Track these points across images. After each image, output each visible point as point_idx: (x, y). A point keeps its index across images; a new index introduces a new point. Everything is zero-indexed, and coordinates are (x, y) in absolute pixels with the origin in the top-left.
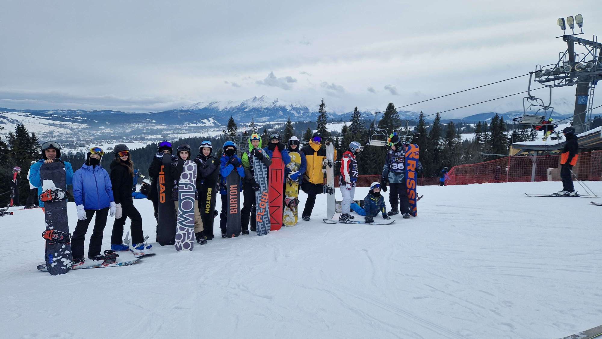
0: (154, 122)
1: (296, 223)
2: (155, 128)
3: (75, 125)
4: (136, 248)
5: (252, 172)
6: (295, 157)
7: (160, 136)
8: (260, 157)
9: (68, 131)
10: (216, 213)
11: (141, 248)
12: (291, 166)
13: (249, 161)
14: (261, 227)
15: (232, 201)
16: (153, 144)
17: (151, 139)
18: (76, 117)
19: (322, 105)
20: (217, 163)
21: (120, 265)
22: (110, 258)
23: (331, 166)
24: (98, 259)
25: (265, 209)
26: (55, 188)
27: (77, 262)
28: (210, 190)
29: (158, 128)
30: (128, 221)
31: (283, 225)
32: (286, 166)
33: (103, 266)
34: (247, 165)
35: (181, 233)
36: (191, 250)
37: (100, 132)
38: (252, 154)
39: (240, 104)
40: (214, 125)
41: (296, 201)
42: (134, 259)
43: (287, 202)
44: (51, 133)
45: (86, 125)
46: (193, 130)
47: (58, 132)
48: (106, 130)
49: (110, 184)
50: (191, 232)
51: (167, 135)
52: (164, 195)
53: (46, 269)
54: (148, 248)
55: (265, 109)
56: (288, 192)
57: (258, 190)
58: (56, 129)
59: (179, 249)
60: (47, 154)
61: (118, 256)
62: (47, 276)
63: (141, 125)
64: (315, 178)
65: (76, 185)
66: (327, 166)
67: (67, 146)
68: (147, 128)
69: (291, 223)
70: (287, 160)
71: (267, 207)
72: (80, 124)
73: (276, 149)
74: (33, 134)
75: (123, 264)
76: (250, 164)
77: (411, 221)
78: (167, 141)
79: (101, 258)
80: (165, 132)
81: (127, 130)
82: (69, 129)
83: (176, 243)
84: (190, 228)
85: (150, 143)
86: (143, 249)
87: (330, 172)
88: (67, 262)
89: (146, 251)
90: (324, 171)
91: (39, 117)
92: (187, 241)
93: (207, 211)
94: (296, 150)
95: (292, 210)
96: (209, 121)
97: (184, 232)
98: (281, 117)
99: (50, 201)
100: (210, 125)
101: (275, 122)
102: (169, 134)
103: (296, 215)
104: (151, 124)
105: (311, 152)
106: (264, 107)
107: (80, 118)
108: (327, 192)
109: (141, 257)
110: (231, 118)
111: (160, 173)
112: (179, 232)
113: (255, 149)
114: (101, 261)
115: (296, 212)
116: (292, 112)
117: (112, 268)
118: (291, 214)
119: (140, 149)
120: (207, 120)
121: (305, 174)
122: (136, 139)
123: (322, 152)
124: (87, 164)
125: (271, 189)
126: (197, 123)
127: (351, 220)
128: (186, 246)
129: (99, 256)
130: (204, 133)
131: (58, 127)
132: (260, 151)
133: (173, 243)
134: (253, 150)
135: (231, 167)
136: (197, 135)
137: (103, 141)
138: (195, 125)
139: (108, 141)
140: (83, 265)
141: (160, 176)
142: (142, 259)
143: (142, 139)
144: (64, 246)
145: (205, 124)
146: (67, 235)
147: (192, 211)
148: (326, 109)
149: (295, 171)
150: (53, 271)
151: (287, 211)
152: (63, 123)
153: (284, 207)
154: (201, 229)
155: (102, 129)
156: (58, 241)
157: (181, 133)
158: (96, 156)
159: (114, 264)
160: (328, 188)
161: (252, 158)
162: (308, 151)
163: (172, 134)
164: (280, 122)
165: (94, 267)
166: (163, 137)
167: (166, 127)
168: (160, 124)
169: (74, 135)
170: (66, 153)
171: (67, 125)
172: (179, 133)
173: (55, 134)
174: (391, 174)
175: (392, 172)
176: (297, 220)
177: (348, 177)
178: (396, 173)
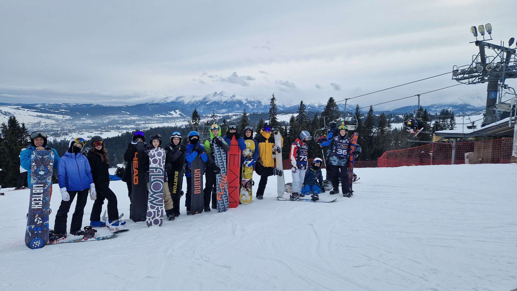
0: (129, 113)
1: (251, 201)
2: (129, 119)
3: (60, 117)
4: (112, 225)
5: (213, 157)
6: (250, 144)
7: (133, 126)
8: (219, 144)
9: (53, 122)
10: (182, 193)
11: (117, 224)
13: (211, 147)
14: (220, 205)
15: (196, 183)
16: (127, 133)
17: (126, 129)
18: (61, 110)
19: (273, 99)
20: (183, 150)
21: (98, 239)
22: (90, 233)
23: (279, 152)
24: (79, 234)
25: (224, 189)
27: (60, 237)
28: (177, 173)
29: (131, 119)
31: (240, 203)
32: (242, 152)
33: (83, 240)
34: (209, 151)
35: (152, 211)
36: (160, 226)
37: (81, 122)
38: (213, 141)
39: (202, 98)
40: (180, 116)
42: (110, 234)
43: (243, 183)
44: (39, 123)
45: (70, 116)
46: (162, 120)
47: (45, 122)
48: (86, 121)
49: (89, 169)
50: (161, 209)
51: (139, 125)
52: (137, 177)
54: (122, 224)
55: (224, 102)
57: (218, 173)
58: (43, 120)
59: (149, 225)
60: (35, 142)
61: (96, 231)
63: (116, 116)
64: (267, 162)
65: (61, 171)
67: (52, 135)
68: (122, 119)
69: (246, 201)
70: (243, 147)
71: (226, 187)
72: (64, 116)
73: (234, 137)
74: (23, 125)
75: (101, 238)
76: (212, 150)
78: (139, 130)
79: (82, 233)
80: (138, 123)
81: (105, 121)
82: (55, 120)
83: (147, 220)
84: (160, 207)
85: (125, 132)
86: (118, 225)
87: (279, 157)
89: (121, 227)
91: (29, 110)
92: (157, 218)
93: (175, 192)
95: (247, 190)
96: (176, 113)
97: (154, 210)
98: (238, 109)
100: (177, 116)
101: (233, 114)
102: (142, 124)
103: (251, 194)
104: (125, 116)
105: (264, 140)
106: (223, 101)
107: (64, 110)
108: (277, 174)
110: (195, 110)
111: (134, 159)
112: (150, 210)
113: (215, 138)
114: (82, 236)
115: (251, 191)
116: (247, 105)
117: (91, 242)
118: (247, 193)
119: (116, 137)
120: (174, 112)
122: (113, 129)
123: (272, 140)
124: (70, 152)
125: (230, 172)
126: (165, 115)
127: (300, 198)
128: (156, 222)
129: (79, 231)
130: (171, 123)
131: (45, 118)
132: (220, 139)
133: (144, 219)
135: (195, 154)
136: (166, 125)
137: (84, 131)
138: (164, 116)
139: (88, 130)
140: (66, 240)
141: (134, 162)
142: (118, 234)
143: (118, 128)
145: (172, 116)
147: (161, 192)
148: (276, 102)
151: (243, 191)
152: (49, 115)
153: (241, 187)
154: (170, 207)
155: (83, 120)
157: (152, 123)
158: (79, 145)
159: (93, 239)
160: (278, 171)
161: (213, 145)
162: (260, 139)
163: (144, 124)
164: (237, 114)
165: (75, 241)
166: (136, 127)
167: (138, 118)
168: (134, 116)
169: (59, 125)
170: (52, 141)
171: (53, 116)
172: (150, 123)
173: (42, 124)
174: (335, 158)
175: (336, 156)
176: (251, 198)
177: (294, 161)
178: (340, 157)
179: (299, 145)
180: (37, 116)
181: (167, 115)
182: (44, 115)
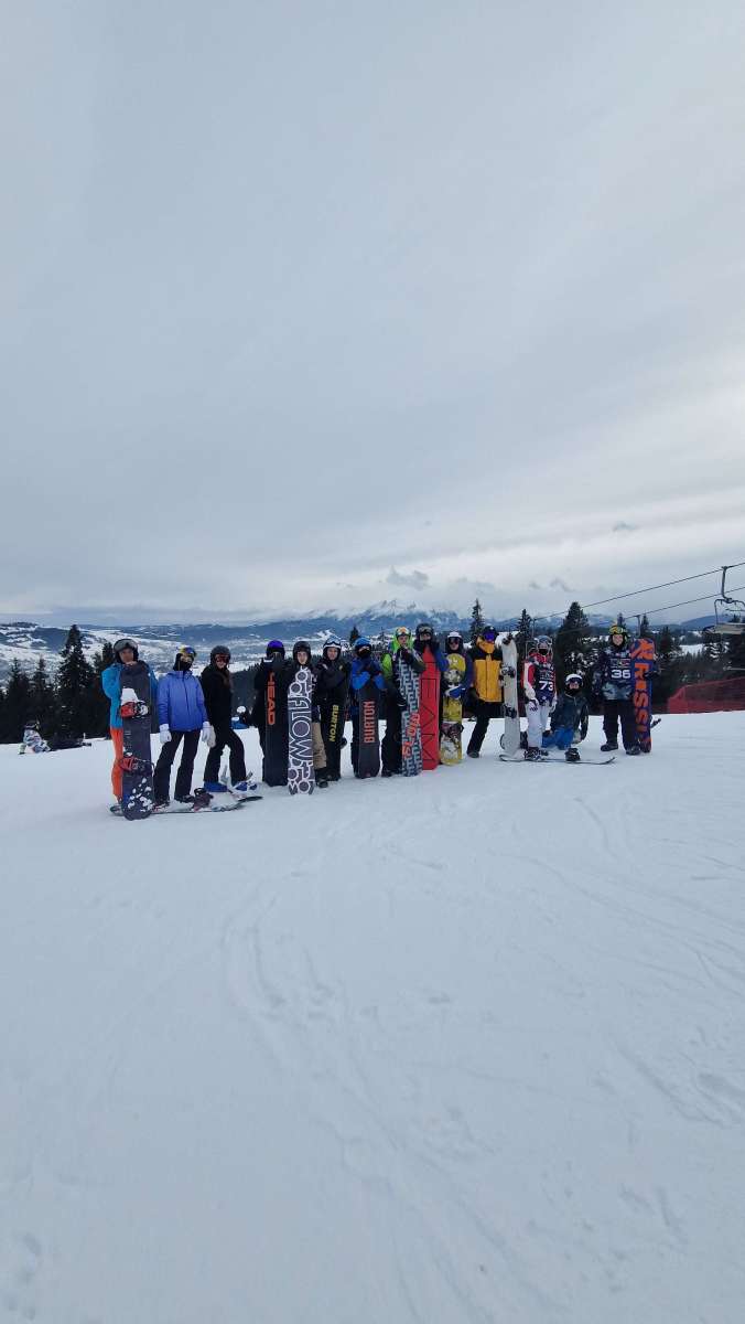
4: (237, 789)
5: (397, 684)
8: (409, 660)
11: (243, 788)
13: (393, 667)
15: (367, 726)
21: (215, 810)
22: (202, 799)
23: (512, 675)
24: (187, 801)
26: (138, 700)
27: (160, 803)
28: (336, 708)
34: (388, 673)
36: (310, 793)
38: (398, 655)
42: (234, 803)
49: (202, 698)
52: (273, 713)
53: (123, 812)
54: (251, 788)
57: (405, 709)
59: (293, 792)
60: (122, 656)
64: (487, 693)
70: (443, 667)
71: (419, 734)
73: (427, 649)
75: (219, 808)
76: (394, 672)
79: (191, 799)
86: (245, 789)
87: (512, 684)
90: (501, 683)
92: (304, 779)
93: (332, 739)
94: (459, 651)
97: (299, 767)
105: (483, 655)
108: (507, 715)
109: (243, 801)
111: (269, 684)
113: (401, 649)
114: (191, 804)
121: (474, 688)
123: (498, 655)
124: (176, 669)
127: (543, 757)
128: (304, 787)
129: (188, 796)
141: (269, 688)
142: (245, 803)
144: (145, 781)
149: (456, 684)
150: (130, 814)
154: (323, 764)
156: (138, 772)
158: (187, 659)
159: (206, 809)
160: (508, 709)
161: (397, 662)
162: (477, 653)
174: (609, 686)
175: (611, 683)
176: (460, 755)
177: (530, 692)
178: (618, 684)
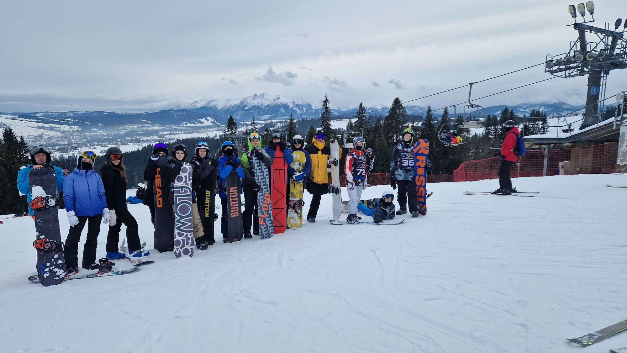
0: (150, 122)
1: (301, 225)
2: (150, 129)
3: (66, 128)
4: (133, 256)
5: (253, 173)
6: (299, 157)
7: (156, 138)
8: (260, 157)
9: (59, 134)
10: (216, 216)
11: (139, 255)
12: (295, 166)
13: (249, 161)
14: (264, 230)
15: (233, 204)
16: (149, 146)
17: (147, 141)
18: (66, 120)
19: (326, 102)
20: (215, 164)
21: (117, 273)
22: (106, 266)
23: (336, 165)
24: (93, 268)
25: (268, 211)
26: (45, 195)
27: (70, 272)
28: (208, 192)
29: (153, 129)
30: (124, 228)
31: (288, 228)
32: (289, 166)
33: (98, 275)
34: (247, 166)
35: (180, 239)
36: (191, 256)
37: (92, 134)
38: (252, 154)
39: (239, 102)
40: (213, 125)
41: (301, 203)
42: (131, 267)
43: (292, 204)
44: (41, 136)
45: (78, 127)
46: (191, 130)
47: (48, 135)
48: (98, 132)
49: (103, 190)
50: (190, 237)
51: (163, 136)
52: (161, 199)
53: (38, 280)
54: (145, 255)
55: (266, 106)
56: (293, 193)
57: (259, 191)
58: (45, 132)
59: (178, 256)
60: (37, 159)
61: (114, 264)
62: (39, 288)
63: (135, 126)
64: (319, 178)
65: (67, 191)
66: (333, 165)
67: (58, 150)
68: (142, 129)
69: (295, 225)
70: (289, 160)
71: (270, 209)
72: (71, 127)
73: (278, 148)
74: (22, 138)
75: (120, 273)
76: (250, 165)
77: (420, 220)
78: (163, 142)
79: (96, 267)
80: (161, 133)
81: (122, 132)
82: (60, 131)
83: (175, 250)
84: (189, 234)
85: (146, 144)
86: (140, 256)
87: (335, 171)
88: (60, 272)
89: (144, 259)
90: (328, 170)
91: (27, 120)
92: (186, 247)
93: (207, 215)
94: (300, 149)
95: (296, 212)
96: (208, 120)
97: (183, 238)
98: (283, 115)
99: (40, 209)
100: (209, 124)
101: (277, 120)
102: (166, 135)
103: (301, 216)
104: (146, 125)
105: (316, 150)
106: (265, 104)
107: (70, 120)
108: (333, 192)
109: (139, 265)
110: (231, 117)
111: (156, 176)
112: (177, 238)
113: (254, 149)
114: (96, 271)
115: (301, 213)
116: (295, 109)
117: (108, 279)
118: (296, 216)
119: (135, 152)
120: (205, 119)
121: (310, 174)
122: (131, 141)
123: (327, 151)
124: (79, 168)
127: (359, 221)
128: (186, 252)
129: (94, 265)
130: (202, 133)
131: (48, 130)
132: (260, 151)
133: (172, 249)
134: (252, 151)
135: (229, 168)
136: (196, 135)
137: (96, 144)
138: (193, 125)
139: (101, 143)
141: (156, 180)
142: (140, 267)
143: (138, 141)
144: (56, 256)
145: (203, 124)
146: (59, 244)
147: (190, 216)
148: (330, 105)
149: (300, 172)
150: (46, 282)
151: (291, 213)
152: (53, 126)
153: (288, 209)
154: (201, 233)
155: (94, 131)
156: (50, 250)
157: (178, 134)
158: (88, 160)
159: (110, 273)
160: (333, 188)
161: (252, 158)
162: (312, 150)
163: (168, 134)
164: (282, 120)
165: (89, 277)
166: (159, 138)
167: (162, 128)
168: (156, 125)
169: (65, 138)
170: (58, 158)
171: (57, 127)
172: (176, 134)
173: (45, 137)
174: (400, 171)
175: (401, 169)
176: (301, 221)
177: (350, 176)
178: (406, 170)
179: (355, 156)
180: (39, 127)
181: (196, 123)
182: (46, 125)
